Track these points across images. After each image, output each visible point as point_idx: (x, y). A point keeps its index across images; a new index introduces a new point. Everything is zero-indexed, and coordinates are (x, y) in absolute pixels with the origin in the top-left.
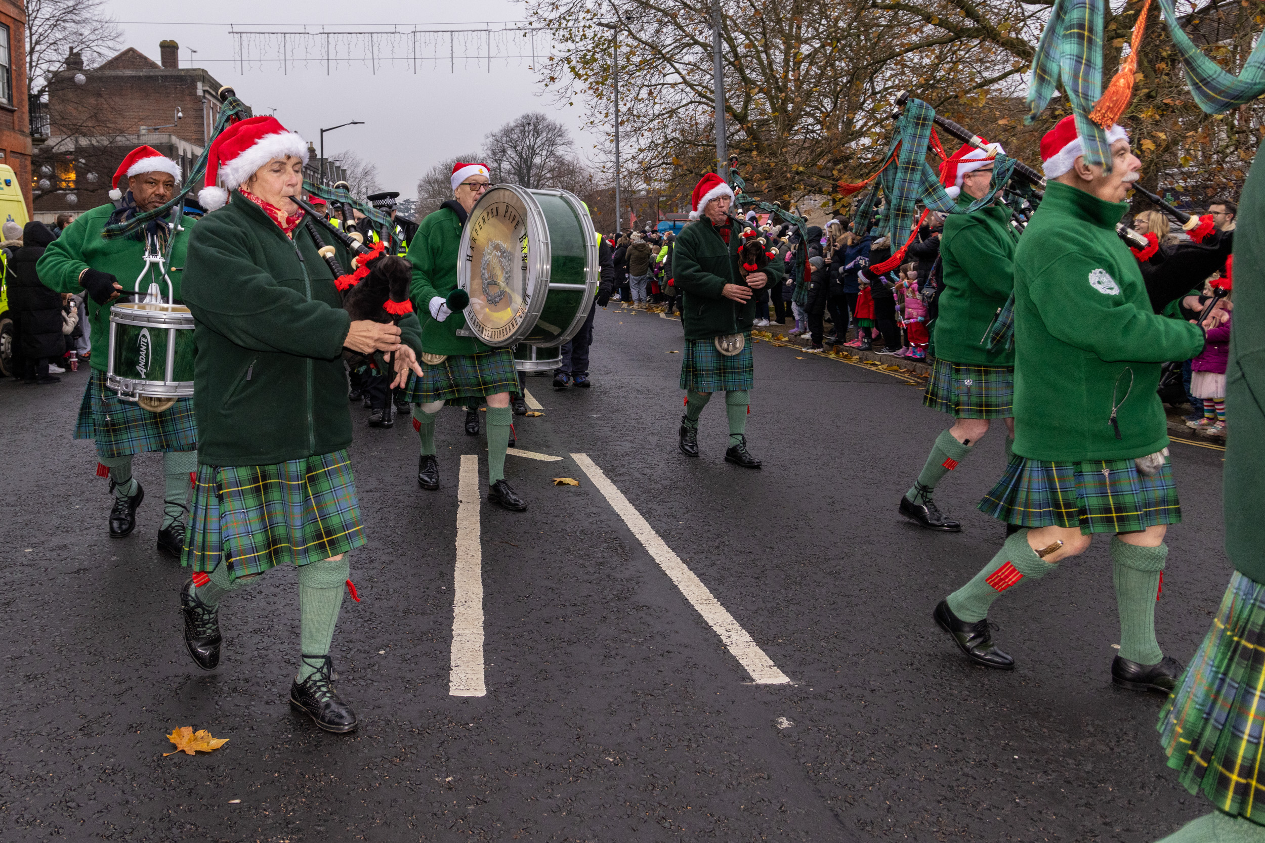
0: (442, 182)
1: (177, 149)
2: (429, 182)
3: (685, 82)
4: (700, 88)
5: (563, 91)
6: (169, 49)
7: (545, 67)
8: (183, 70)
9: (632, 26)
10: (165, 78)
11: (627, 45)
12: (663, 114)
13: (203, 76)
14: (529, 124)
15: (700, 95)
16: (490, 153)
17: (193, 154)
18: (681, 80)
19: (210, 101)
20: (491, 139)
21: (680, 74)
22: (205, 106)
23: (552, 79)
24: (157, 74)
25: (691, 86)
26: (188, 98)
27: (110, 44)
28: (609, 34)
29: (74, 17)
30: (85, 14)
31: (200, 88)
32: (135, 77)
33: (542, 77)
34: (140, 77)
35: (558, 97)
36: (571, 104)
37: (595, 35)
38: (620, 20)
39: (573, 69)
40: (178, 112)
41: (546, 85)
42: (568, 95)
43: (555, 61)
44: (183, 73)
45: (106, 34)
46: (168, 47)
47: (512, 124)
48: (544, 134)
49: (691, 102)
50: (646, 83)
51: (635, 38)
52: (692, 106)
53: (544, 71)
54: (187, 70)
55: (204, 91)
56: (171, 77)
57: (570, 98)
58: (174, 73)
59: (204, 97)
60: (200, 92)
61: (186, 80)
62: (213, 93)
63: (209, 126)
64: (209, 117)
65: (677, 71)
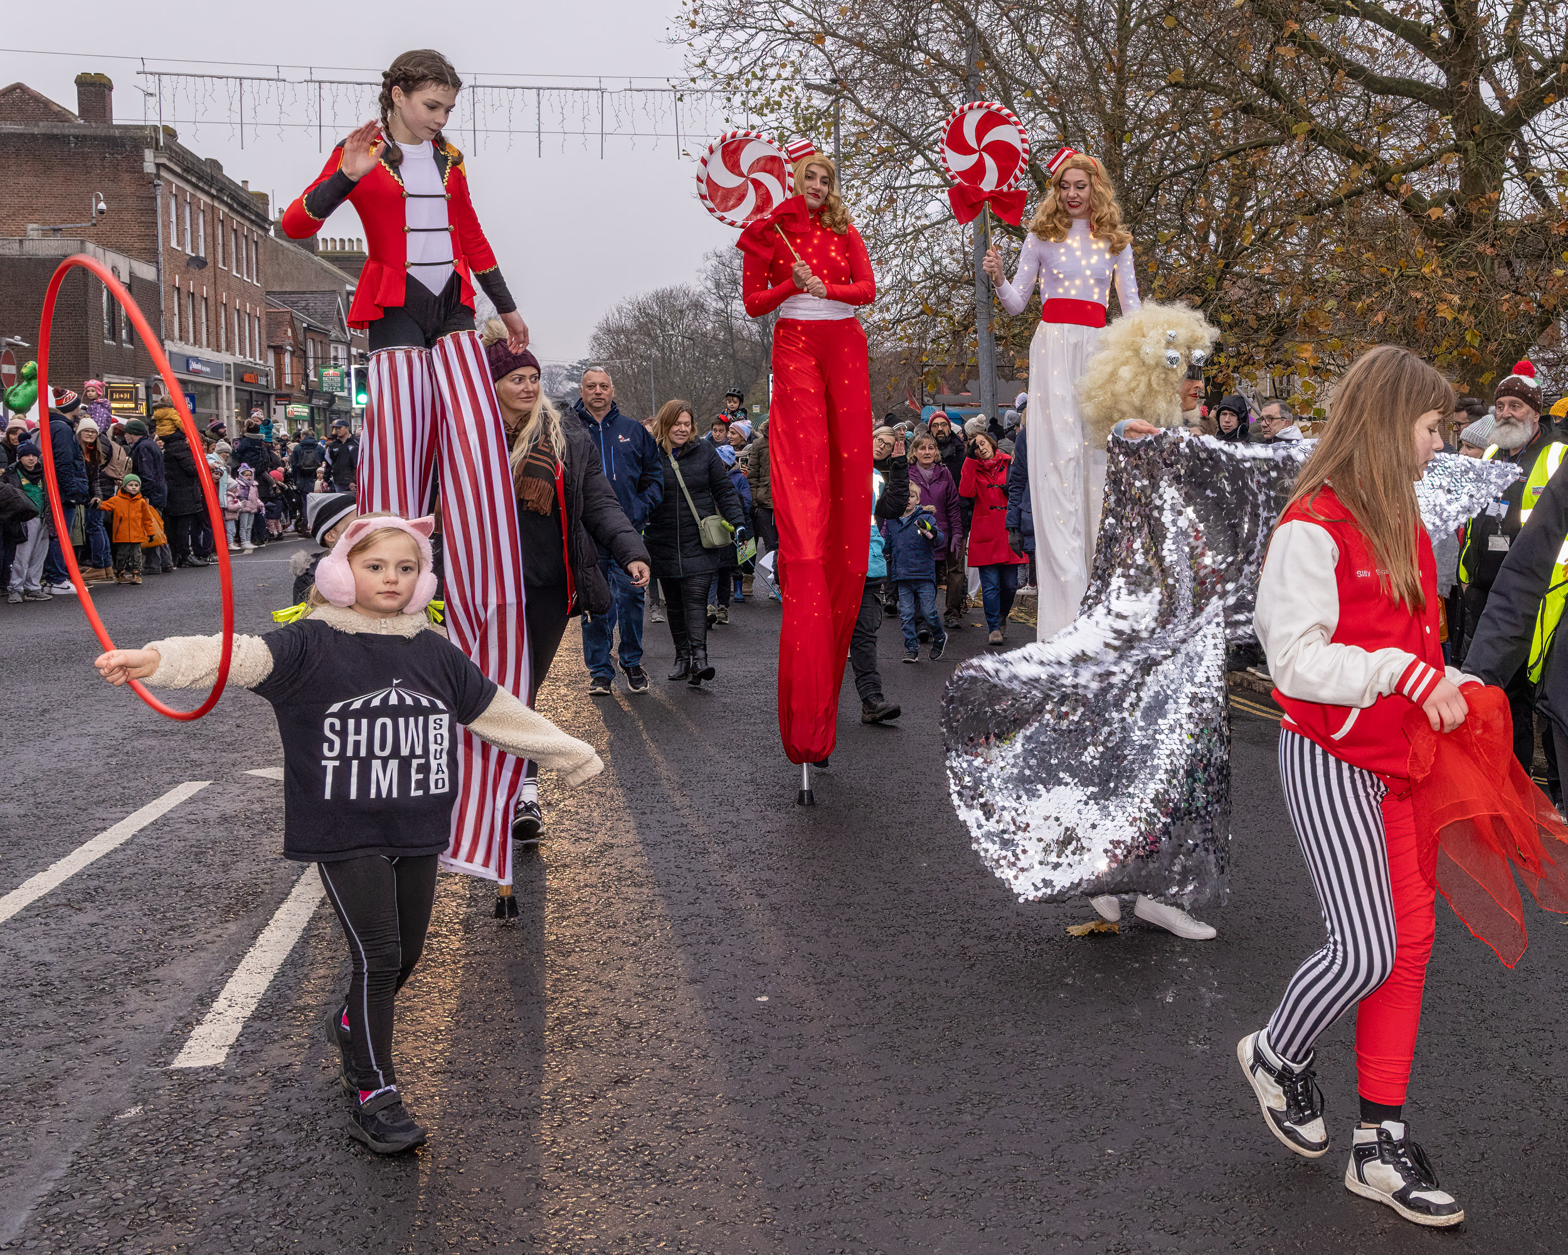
0: (634, 333)
2: (612, 331)
6: (94, 89)
8: (118, 127)
10: (81, 139)
16: (710, 284)
17: (132, 275)
19: (170, 183)
20: (714, 261)
22: (158, 192)
24: (66, 132)
26: (126, 177)
31: (150, 160)
32: (20, 136)
34: (33, 135)
40: (98, 200)
44: (117, 133)
46: (92, 84)
54: (128, 127)
55: (158, 166)
56: (95, 138)
58: (101, 131)
59: (158, 176)
60: (149, 167)
61: (124, 146)
62: (178, 170)
63: (166, 226)
64: (168, 211)
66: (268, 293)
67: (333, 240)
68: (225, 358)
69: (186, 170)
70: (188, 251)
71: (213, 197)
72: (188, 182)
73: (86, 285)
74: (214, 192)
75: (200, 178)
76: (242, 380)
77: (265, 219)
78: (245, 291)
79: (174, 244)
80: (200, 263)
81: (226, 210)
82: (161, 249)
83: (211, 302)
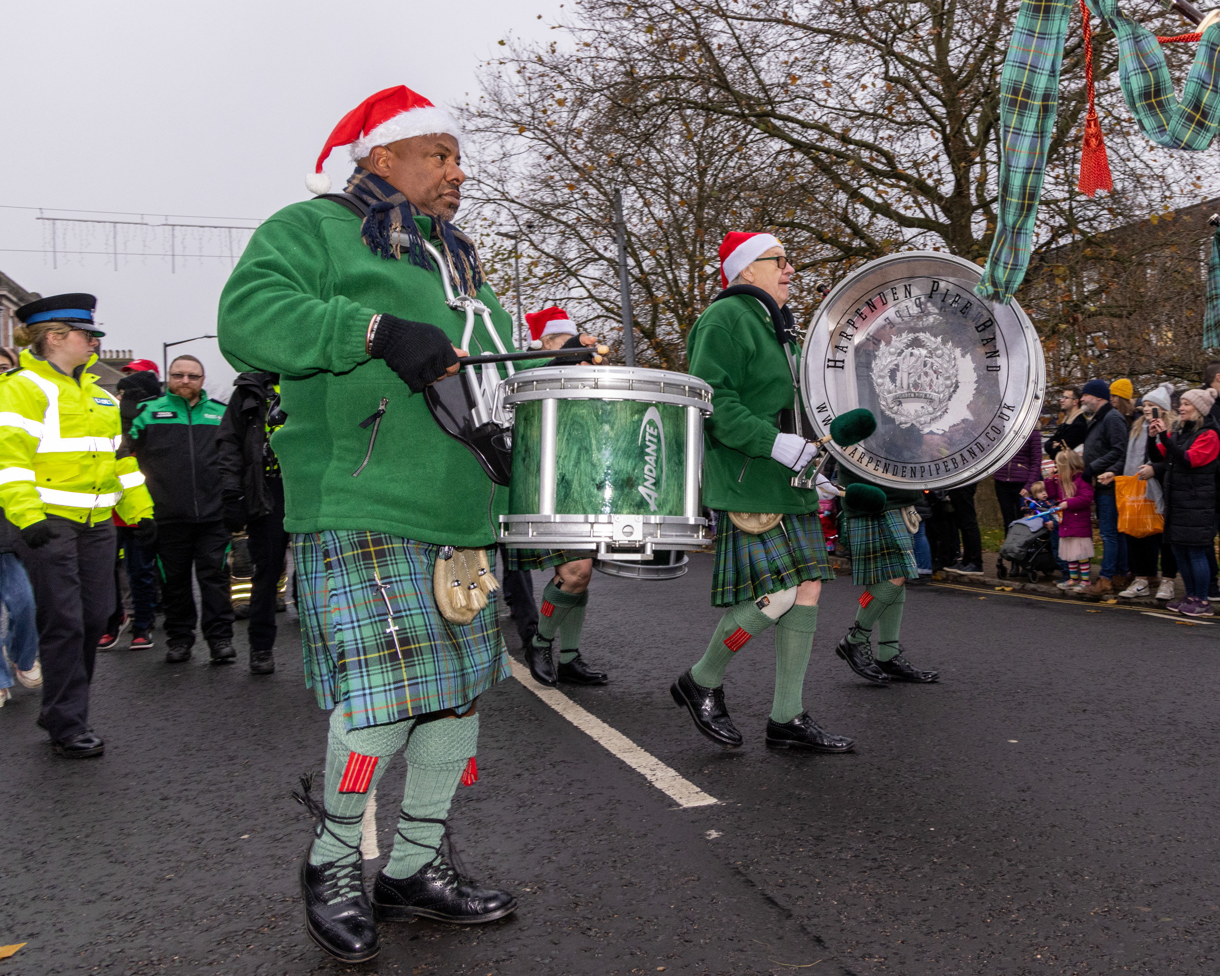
3: (591, 296)
4: (607, 304)
9: (533, 236)
11: (529, 256)
15: (607, 309)
18: (586, 294)
21: (585, 288)
25: (599, 301)
28: (508, 244)
37: (494, 244)
38: (521, 230)
49: (598, 317)
50: (551, 297)
51: (536, 248)
52: (599, 322)
65: (583, 285)
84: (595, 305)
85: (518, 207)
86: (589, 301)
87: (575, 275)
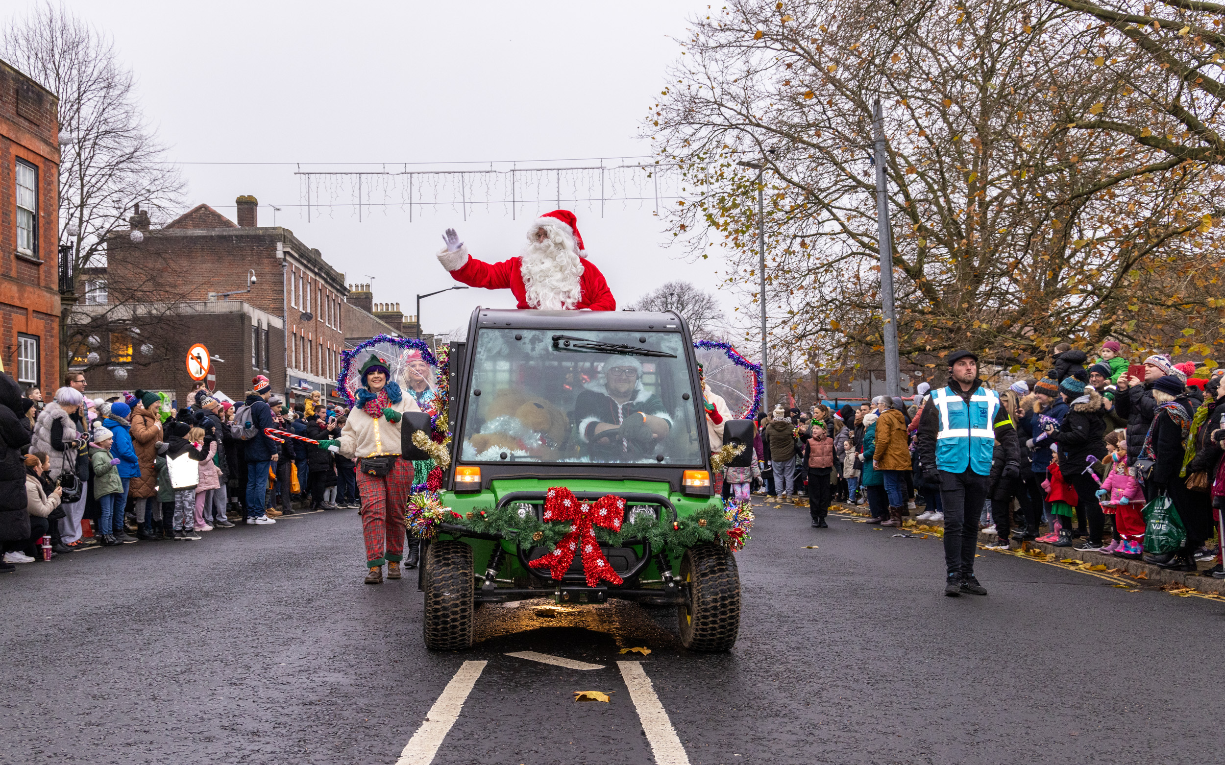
1: (250, 318)
3: (845, 230)
4: (864, 239)
5: (695, 241)
6: (247, 206)
7: (673, 213)
8: (262, 229)
9: (778, 163)
10: (240, 238)
11: (774, 187)
12: (818, 268)
13: (286, 236)
14: (672, 294)
15: (863, 245)
17: (269, 325)
18: (840, 229)
19: (292, 264)
21: (838, 220)
22: (285, 269)
23: (683, 227)
24: (231, 233)
25: (854, 236)
26: (266, 261)
27: (172, 195)
28: (751, 174)
29: (132, 166)
30: (145, 163)
31: (280, 249)
32: (204, 237)
33: (671, 225)
34: (212, 236)
35: (689, 249)
36: (705, 257)
37: (736, 175)
38: (765, 158)
39: (709, 217)
40: (252, 275)
41: (676, 235)
42: (701, 246)
43: (686, 206)
44: (261, 232)
45: (167, 184)
46: (246, 203)
47: (652, 295)
48: (690, 306)
49: (853, 254)
50: (800, 234)
51: (783, 178)
52: (854, 259)
53: (672, 217)
54: (266, 229)
55: (285, 253)
56: (248, 236)
57: (703, 249)
58: (252, 232)
59: (285, 260)
60: (280, 254)
61: (265, 241)
62: (296, 255)
63: (289, 293)
64: (290, 283)
65: (836, 219)
66: (346, 339)
67: (381, 304)
68: (321, 380)
69: (300, 256)
70: (301, 309)
71: (316, 274)
72: (302, 263)
73: (243, 331)
74: (316, 270)
75: (309, 261)
76: (331, 395)
77: (345, 289)
78: (333, 336)
79: (293, 305)
80: (307, 317)
81: (323, 282)
82: (285, 307)
83: (314, 343)
84: (851, 241)
85: (764, 131)
86: (844, 236)
87: (826, 206)
